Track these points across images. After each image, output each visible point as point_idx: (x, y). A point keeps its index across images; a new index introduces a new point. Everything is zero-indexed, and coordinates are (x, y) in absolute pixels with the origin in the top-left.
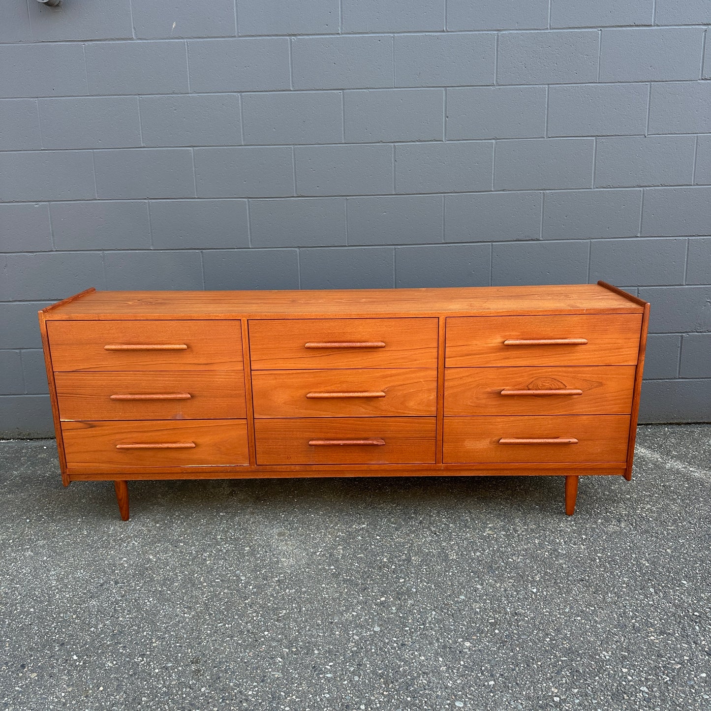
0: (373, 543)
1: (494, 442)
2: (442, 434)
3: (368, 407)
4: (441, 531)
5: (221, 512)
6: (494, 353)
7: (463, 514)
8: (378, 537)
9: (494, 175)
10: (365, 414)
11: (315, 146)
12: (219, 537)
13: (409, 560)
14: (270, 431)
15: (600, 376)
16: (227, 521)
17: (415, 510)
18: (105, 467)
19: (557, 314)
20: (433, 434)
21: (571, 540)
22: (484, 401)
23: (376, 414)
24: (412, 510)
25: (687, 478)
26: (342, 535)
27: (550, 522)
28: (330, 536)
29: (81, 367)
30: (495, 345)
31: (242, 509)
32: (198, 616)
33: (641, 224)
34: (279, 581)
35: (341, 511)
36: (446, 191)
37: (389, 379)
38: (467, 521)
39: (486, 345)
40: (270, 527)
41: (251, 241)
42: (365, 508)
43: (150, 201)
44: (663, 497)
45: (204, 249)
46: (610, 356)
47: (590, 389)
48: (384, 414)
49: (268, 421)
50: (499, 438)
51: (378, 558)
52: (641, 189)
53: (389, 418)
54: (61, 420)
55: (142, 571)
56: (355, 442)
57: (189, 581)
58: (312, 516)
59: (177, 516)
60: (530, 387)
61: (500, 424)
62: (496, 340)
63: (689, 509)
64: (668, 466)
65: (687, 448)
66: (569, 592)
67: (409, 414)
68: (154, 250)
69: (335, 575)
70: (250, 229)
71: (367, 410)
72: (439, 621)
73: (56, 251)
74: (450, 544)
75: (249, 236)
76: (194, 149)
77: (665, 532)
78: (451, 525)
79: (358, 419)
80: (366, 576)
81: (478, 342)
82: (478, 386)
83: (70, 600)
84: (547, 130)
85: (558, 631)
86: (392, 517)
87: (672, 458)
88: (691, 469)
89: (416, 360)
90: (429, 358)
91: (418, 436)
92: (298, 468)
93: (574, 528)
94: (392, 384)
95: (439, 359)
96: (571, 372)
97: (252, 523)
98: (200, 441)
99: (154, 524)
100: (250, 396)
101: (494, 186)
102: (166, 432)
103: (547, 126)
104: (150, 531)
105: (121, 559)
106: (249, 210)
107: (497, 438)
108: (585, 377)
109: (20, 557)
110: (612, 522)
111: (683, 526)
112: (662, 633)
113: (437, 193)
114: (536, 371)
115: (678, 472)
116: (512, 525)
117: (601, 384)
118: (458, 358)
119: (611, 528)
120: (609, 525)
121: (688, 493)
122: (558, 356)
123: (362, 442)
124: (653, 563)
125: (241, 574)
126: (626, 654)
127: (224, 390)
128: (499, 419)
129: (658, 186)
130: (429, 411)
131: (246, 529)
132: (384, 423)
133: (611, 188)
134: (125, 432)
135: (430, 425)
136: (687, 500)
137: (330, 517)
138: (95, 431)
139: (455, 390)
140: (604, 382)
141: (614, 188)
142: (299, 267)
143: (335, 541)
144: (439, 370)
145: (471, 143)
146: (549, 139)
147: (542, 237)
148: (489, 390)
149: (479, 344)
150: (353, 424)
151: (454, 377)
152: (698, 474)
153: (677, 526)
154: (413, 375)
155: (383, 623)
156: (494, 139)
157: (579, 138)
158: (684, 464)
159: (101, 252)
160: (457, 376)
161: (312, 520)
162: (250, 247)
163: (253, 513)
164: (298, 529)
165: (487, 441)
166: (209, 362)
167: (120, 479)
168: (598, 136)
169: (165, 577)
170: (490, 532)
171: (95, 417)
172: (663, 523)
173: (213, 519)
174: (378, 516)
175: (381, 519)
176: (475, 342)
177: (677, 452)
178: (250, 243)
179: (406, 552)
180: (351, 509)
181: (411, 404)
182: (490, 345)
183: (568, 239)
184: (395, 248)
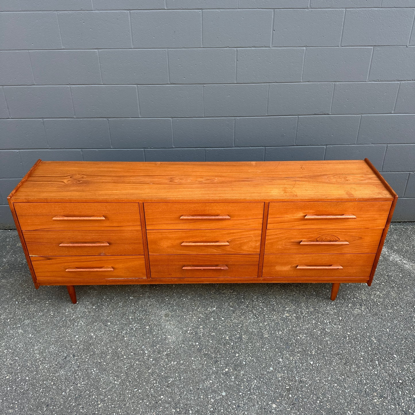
0: (220, 324)
1: (293, 267)
2: (262, 263)
3: (218, 249)
4: (259, 314)
5: (131, 296)
6: (297, 222)
7: (272, 300)
8: (223, 319)
9: (303, 71)
10: (217, 253)
11: (182, 49)
12: (130, 318)
13: (240, 338)
14: (159, 261)
15: (361, 234)
16: (135, 304)
17: (244, 296)
18: (59, 279)
19: (339, 201)
20: (257, 263)
21: (333, 321)
22: (289, 247)
23: (224, 253)
24: (242, 296)
25: (401, 270)
26: (202, 316)
27: (322, 306)
28: (195, 317)
29: (39, 228)
30: (299, 217)
31: (143, 294)
32: (122, 383)
33: (395, 105)
34: (167, 354)
35: (200, 296)
36: (271, 82)
37: (232, 235)
38: (274, 305)
39: (293, 218)
40: (160, 309)
41: (140, 113)
42: (215, 293)
43: (71, 86)
44: (387, 285)
45: (109, 118)
46: (368, 224)
47: (354, 241)
48: (228, 253)
49: (157, 256)
50: (297, 265)
51: (223, 336)
52: (399, 82)
53: (231, 255)
54: (30, 256)
55: (88, 346)
56: (210, 268)
57: (116, 355)
58: (184, 299)
59: (104, 299)
60: (318, 239)
61: (297, 258)
62: (300, 215)
63: (401, 296)
64: (391, 259)
65: (403, 243)
66: (330, 364)
67: (243, 253)
68: (76, 118)
69: (199, 350)
70: (139, 105)
71: (218, 250)
72: (259, 388)
73: (12, 118)
74: (264, 324)
75: (139, 110)
76: (98, 51)
77: (387, 315)
78: (265, 309)
79: (212, 255)
80: (217, 351)
81: (288, 216)
82: (286, 238)
83: (48, 370)
84: (342, 41)
85: (324, 395)
86: (231, 302)
87: (394, 252)
88: (404, 262)
89: (249, 225)
90: (257, 223)
91: (247, 263)
92: (176, 279)
93: (335, 311)
94: (233, 237)
95: (264, 224)
96: (343, 232)
97: (149, 306)
98: (116, 266)
99: (92, 306)
100: (146, 243)
101: (302, 78)
102: (95, 262)
103: (342, 39)
104: (90, 312)
105: (75, 336)
106: (138, 92)
107: (295, 265)
108: (352, 234)
109: (16, 334)
110: (357, 306)
111: (397, 310)
112: (381, 397)
113: (264, 83)
114: (323, 231)
115: (396, 264)
116: (300, 309)
117: (361, 238)
118: (275, 224)
119: (356, 311)
120: (355, 308)
121: (401, 282)
122: (337, 223)
123: (214, 268)
124: (379, 340)
125: (145, 349)
126: (361, 413)
127: (129, 240)
128: (297, 256)
129: (411, 81)
130: (256, 251)
131: (145, 311)
132: (228, 257)
133: (379, 81)
134: (70, 262)
135: (256, 259)
136: (400, 288)
137: (194, 300)
138: (52, 261)
139: (272, 241)
140: (363, 237)
141: (381, 81)
142: (172, 130)
143: (198, 321)
144: (263, 230)
145: (289, 49)
146: (342, 47)
147: (331, 113)
148: (293, 241)
149: (289, 217)
150: (209, 258)
151: (272, 234)
152: (408, 265)
153: (393, 310)
154: (247, 233)
155: (228, 389)
156: (305, 47)
157: (362, 47)
158: (401, 258)
159: (42, 119)
160: (274, 233)
161: (184, 304)
162: (140, 117)
163: (149, 297)
164: (176, 311)
165: (290, 266)
166: (119, 225)
167: (70, 285)
168: (375, 46)
169: (101, 351)
170: (287, 315)
171: (51, 254)
172: (386, 308)
173: (126, 302)
174: (222, 300)
175: (224, 303)
176: (286, 216)
177: (397, 247)
178: (139, 114)
179: (239, 331)
180: (207, 294)
181: (245, 248)
182: (295, 217)
183: (347, 114)
184: (235, 119)
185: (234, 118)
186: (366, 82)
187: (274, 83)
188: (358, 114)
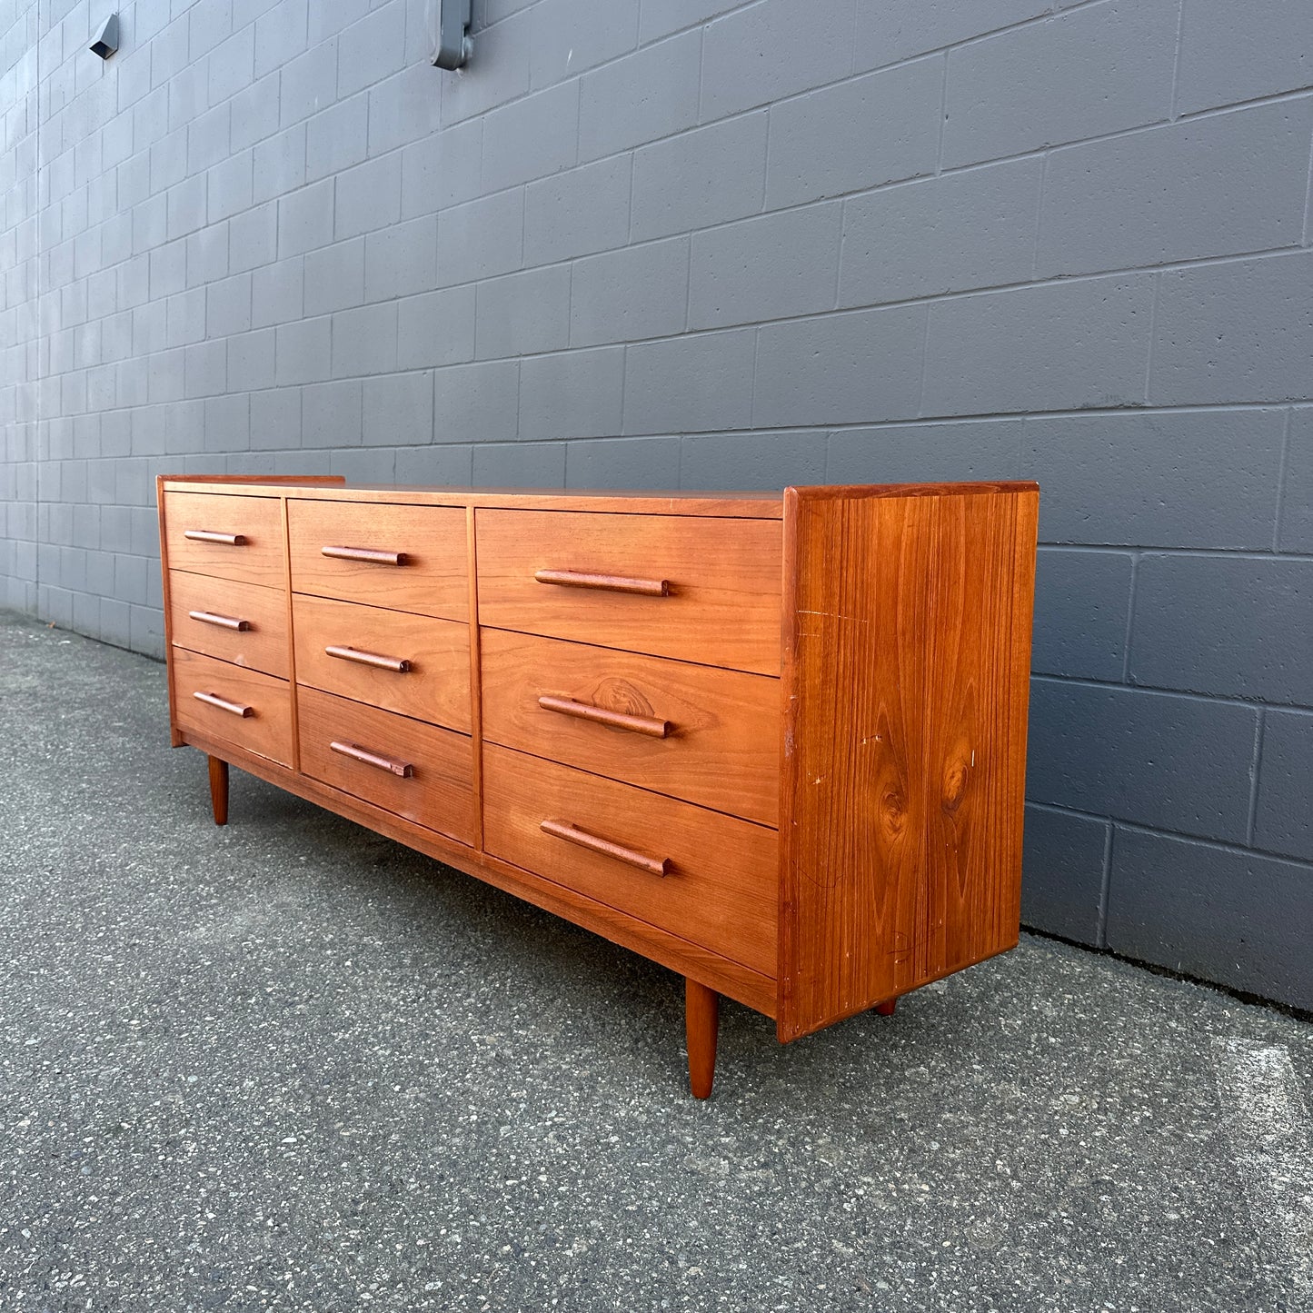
2: (478, 780)
3: (397, 692)
5: (308, 856)
7: (533, 998)
8: (347, 963)
10: (394, 706)
14: (310, 712)
17: (490, 959)
20: (470, 777)
22: (532, 720)
23: (405, 710)
25: (1225, 1208)
26: (326, 939)
36: (933, 293)
37: (416, 637)
44: (1019, 1197)
45: (568, 439)
47: (696, 730)
48: (413, 712)
49: (308, 691)
53: (419, 723)
54: (173, 643)
60: (597, 700)
64: (1252, 1160)
67: (440, 720)
71: (396, 697)
77: (799, 1245)
79: (387, 714)
81: (517, 572)
82: (523, 678)
86: (438, 952)
89: (445, 602)
90: (459, 598)
91: (451, 773)
94: (420, 648)
95: (470, 604)
96: (660, 674)
101: (1036, 269)
108: (686, 693)
113: (917, 299)
114: (605, 660)
115: (1238, 1183)
117: (715, 722)
118: (494, 606)
127: (272, 623)
130: (463, 721)
134: (209, 675)
135: (466, 755)
138: (191, 667)
140: (721, 716)
144: (471, 629)
146: (1182, 121)
147: (1151, 398)
149: (518, 576)
150: (382, 724)
151: (492, 650)
154: (442, 635)
156: (1042, 149)
159: (471, 446)
160: (496, 649)
162: (624, 434)
170: (491, 1040)
171: (191, 644)
176: (513, 570)
181: (442, 698)
183: (1223, 405)
184: (828, 435)
185: (825, 430)
186: (1299, 247)
187: (944, 295)
188: (1271, 399)
